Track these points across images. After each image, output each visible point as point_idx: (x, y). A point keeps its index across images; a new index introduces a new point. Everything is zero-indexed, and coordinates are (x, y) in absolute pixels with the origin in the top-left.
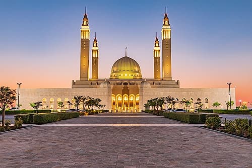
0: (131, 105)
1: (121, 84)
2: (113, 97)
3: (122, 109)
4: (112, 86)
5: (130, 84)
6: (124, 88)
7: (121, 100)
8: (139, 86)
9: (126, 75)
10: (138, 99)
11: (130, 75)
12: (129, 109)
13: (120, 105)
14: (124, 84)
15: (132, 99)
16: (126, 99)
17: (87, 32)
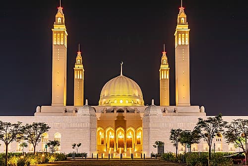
0: (129, 145)
1: (113, 111)
2: (100, 133)
3: (115, 150)
4: (98, 115)
5: (128, 111)
6: (117, 117)
7: (113, 137)
8: (142, 115)
9: (121, 102)
10: (139, 136)
11: (127, 102)
12: (125, 150)
13: (112, 145)
14: (117, 112)
15: (130, 136)
16: (121, 136)
17: (62, 34)
